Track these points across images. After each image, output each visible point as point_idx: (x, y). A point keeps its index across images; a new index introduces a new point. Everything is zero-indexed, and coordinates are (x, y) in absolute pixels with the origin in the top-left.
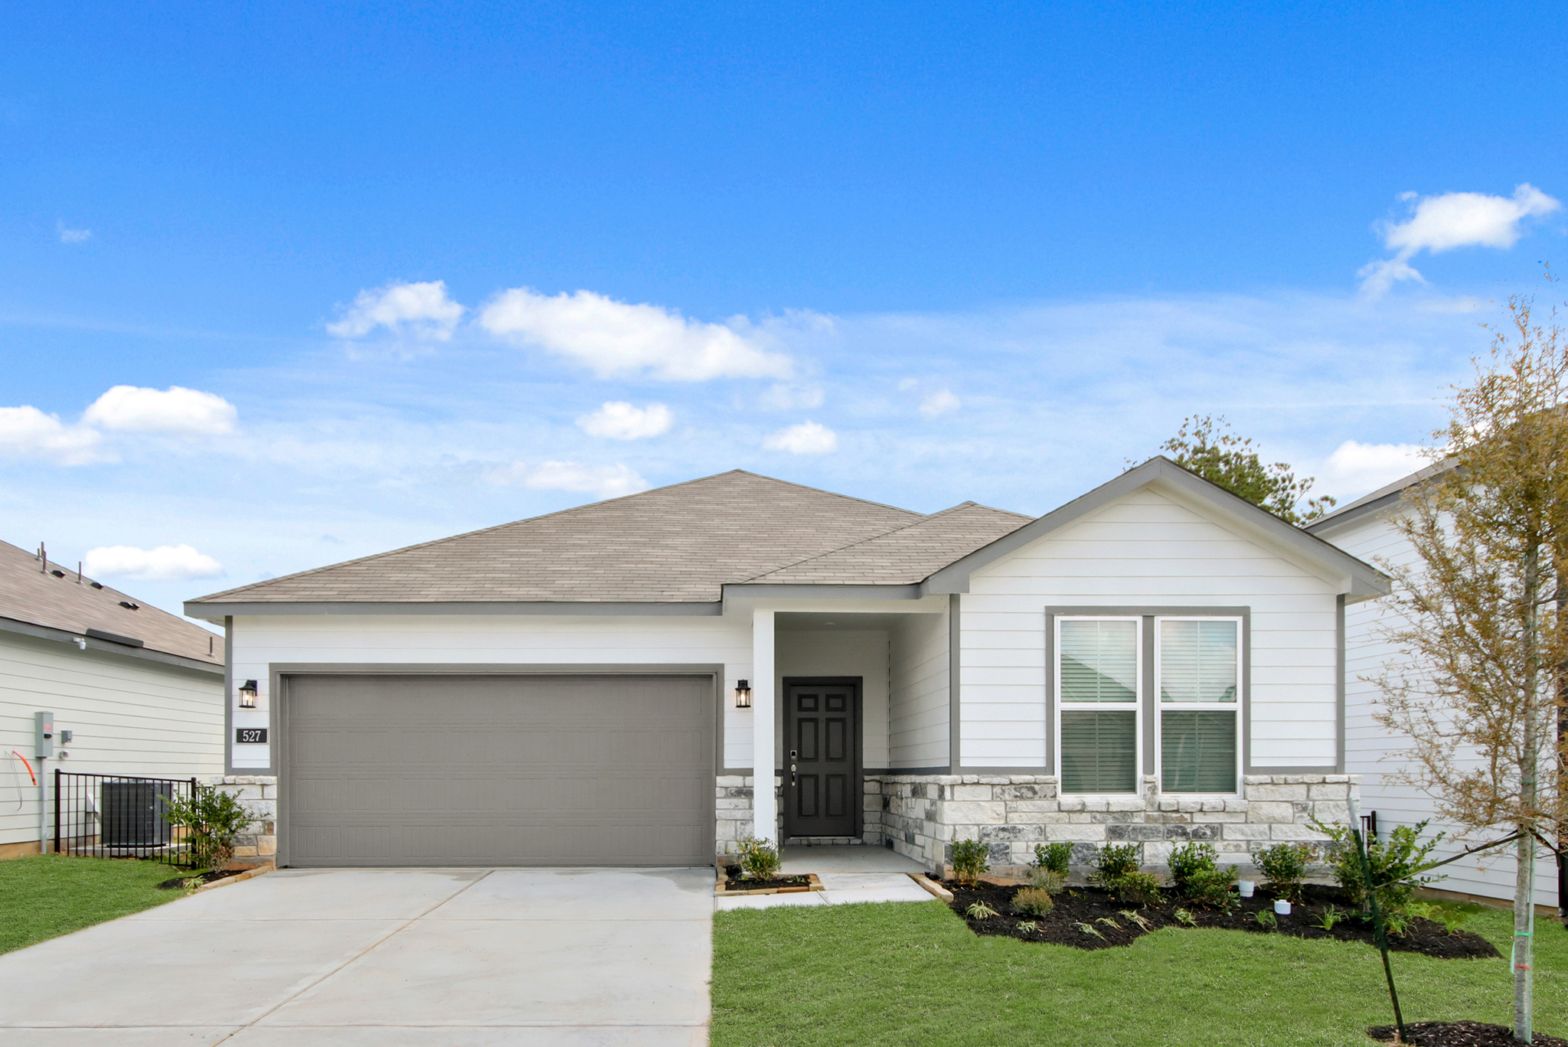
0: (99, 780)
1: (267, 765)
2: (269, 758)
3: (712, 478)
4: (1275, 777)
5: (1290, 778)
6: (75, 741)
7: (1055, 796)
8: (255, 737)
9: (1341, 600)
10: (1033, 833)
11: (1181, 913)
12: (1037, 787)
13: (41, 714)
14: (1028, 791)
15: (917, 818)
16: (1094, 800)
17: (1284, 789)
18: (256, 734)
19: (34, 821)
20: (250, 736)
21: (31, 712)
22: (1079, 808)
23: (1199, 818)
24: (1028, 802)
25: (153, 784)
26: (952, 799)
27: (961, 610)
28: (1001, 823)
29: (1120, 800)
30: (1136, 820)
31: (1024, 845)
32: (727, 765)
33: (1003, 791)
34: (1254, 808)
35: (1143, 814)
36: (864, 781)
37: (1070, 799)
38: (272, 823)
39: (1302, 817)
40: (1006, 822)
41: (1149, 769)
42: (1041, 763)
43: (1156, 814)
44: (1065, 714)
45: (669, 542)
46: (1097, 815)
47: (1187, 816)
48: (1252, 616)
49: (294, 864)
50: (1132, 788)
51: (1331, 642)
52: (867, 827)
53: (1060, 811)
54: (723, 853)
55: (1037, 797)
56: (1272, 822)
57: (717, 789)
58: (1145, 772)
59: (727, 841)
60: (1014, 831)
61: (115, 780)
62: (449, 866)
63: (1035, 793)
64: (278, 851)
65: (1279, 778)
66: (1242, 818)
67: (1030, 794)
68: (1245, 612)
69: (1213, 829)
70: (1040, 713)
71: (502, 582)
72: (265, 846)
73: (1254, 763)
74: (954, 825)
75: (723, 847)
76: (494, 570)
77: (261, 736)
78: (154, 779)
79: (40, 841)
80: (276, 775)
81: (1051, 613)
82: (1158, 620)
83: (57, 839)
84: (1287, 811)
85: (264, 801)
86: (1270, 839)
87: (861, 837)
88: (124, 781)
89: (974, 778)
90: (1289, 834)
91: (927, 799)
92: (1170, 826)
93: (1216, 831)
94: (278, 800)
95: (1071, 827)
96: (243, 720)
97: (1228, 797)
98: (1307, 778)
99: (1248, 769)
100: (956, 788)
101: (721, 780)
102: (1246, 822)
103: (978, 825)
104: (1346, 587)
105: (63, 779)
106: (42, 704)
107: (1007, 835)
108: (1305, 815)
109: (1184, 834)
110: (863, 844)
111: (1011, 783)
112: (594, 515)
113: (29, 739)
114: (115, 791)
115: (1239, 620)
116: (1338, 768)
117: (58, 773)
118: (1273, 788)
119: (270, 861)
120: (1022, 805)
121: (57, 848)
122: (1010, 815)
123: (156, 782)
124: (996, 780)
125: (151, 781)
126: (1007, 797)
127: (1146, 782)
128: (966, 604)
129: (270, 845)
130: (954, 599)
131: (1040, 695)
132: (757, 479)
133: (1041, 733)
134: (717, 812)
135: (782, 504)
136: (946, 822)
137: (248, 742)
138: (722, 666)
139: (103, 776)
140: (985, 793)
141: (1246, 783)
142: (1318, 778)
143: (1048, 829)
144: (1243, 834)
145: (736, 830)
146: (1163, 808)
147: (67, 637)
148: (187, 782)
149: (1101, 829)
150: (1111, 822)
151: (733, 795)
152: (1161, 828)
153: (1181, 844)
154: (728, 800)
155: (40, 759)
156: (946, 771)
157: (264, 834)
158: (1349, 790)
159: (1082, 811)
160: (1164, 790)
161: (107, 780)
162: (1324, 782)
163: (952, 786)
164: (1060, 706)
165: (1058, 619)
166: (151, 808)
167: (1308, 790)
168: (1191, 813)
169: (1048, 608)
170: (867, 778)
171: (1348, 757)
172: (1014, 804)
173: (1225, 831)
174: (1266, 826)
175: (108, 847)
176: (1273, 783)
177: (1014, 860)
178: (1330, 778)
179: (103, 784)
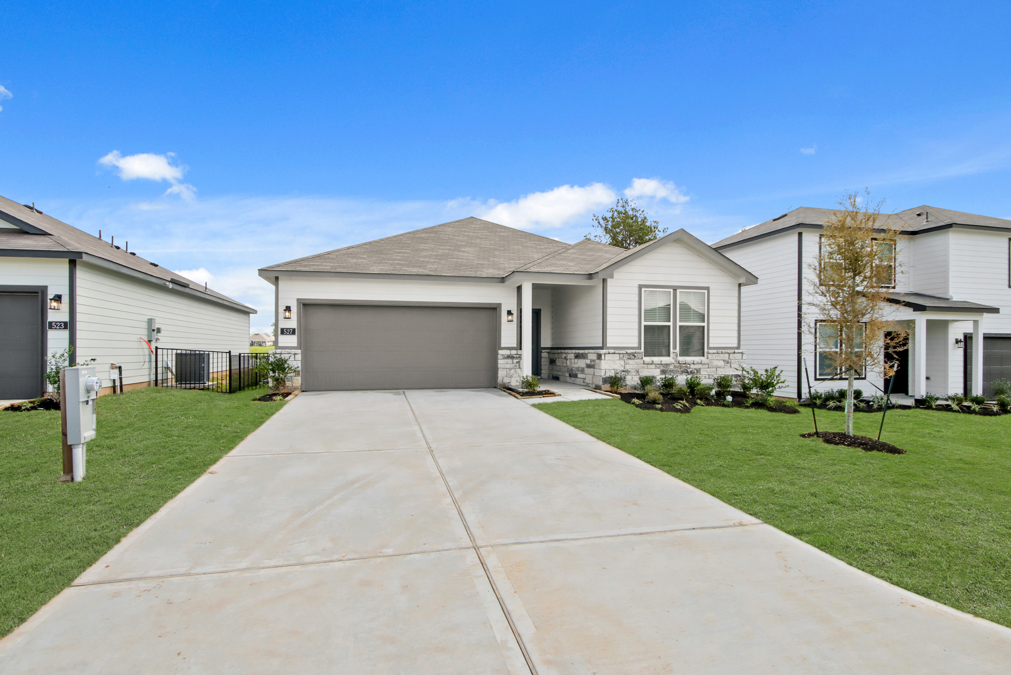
0: (174, 352)
1: (295, 345)
2: (296, 341)
3: (463, 220)
4: (718, 351)
5: (723, 351)
6: (163, 333)
7: (642, 358)
8: (290, 332)
9: (740, 285)
10: (634, 372)
11: (699, 401)
12: (636, 355)
13: (151, 319)
14: (633, 356)
15: (579, 367)
16: (656, 359)
17: (721, 355)
18: (290, 331)
19: (146, 372)
20: (287, 332)
21: (146, 318)
22: (651, 362)
23: (692, 366)
24: (632, 361)
25: (204, 354)
26: (605, 359)
27: (608, 285)
28: (622, 369)
29: (665, 360)
30: (671, 367)
31: (631, 377)
32: (502, 346)
33: (624, 356)
34: (711, 362)
35: (673, 365)
36: (542, 352)
37: (647, 359)
38: (299, 371)
39: (727, 366)
40: (624, 368)
41: (675, 348)
42: (636, 345)
43: (678, 365)
44: (645, 326)
45: (463, 249)
46: (657, 365)
47: (688, 365)
48: (710, 290)
49: (307, 390)
50: (669, 355)
51: (736, 301)
52: (543, 372)
53: (644, 364)
54: (501, 382)
55: (636, 358)
56: (717, 367)
57: (499, 356)
58: (673, 349)
59: (503, 377)
60: (627, 371)
61: (184, 352)
62: (389, 389)
63: (635, 357)
64: (302, 384)
65: (720, 351)
66: (707, 366)
67: (633, 357)
68: (708, 289)
69: (697, 370)
70: (636, 326)
71: (403, 265)
72: (296, 382)
73: (711, 346)
74: (605, 370)
75: (502, 379)
76: (395, 260)
77: (293, 332)
78: (204, 351)
79: (149, 381)
80: (300, 349)
81: (640, 287)
82: (678, 291)
83: (156, 380)
84: (722, 363)
85: (295, 361)
86: (716, 374)
87: (540, 375)
88: (189, 352)
89: (613, 351)
90: (723, 372)
91: (587, 359)
92: (682, 369)
93: (698, 371)
94: (301, 361)
95: (648, 370)
96: (283, 324)
97: (702, 358)
98: (729, 351)
99: (709, 348)
100: (606, 355)
101: (500, 352)
102: (708, 368)
103: (614, 370)
104: (742, 280)
105: (160, 351)
106: (151, 314)
107: (625, 373)
108: (728, 365)
109: (687, 372)
110: (541, 378)
111: (627, 353)
112: (423, 235)
113: (145, 332)
114: (184, 357)
115: (706, 291)
116: (738, 348)
117: (157, 348)
118: (718, 355)
119: (298, 388)
120: (630, 361)
121: (156, 384)
122: (626, 365)
123: (205, 352)
124: (621, 352)
125: (203, 352)
126: (625, 358)
127: (674, 353)
128: (610, 282)
129: (297, 381)
130: (604, 281)
131: (636, 319)
132: (483, 222)
133: (636, 334)
134: (499, 365)
135: (501, 234)
136: (602, 368)
137: (286, 334)
138: (501, 304)
139: (177, 349)
140: (617, 357)
141: (708, 353)
142: (732, 351)
143: (640, 371)
144: (707, 372)
145: (507, 373)
146: (680, 363)
147: (163, 282)
148: (227, 353)
149: (658, 371)
150: (662, 368)
151: (505, 358)
152: (679, 370)
153: (689, 377)
154: (504, 360)
155: (150, 341)
156: (602, 348)
157: (295, 376)
158: (742, 355)
159: (652, 364)
160: (680, 356)
161: (179, 352)
162: (734, 353)
163: (605, 354)
164: (644, 323)
165: (643, 290)
166: (203, 365)
167: (729, 356)
168: (690, 364)
169: (639, 285)
170: (543, 351)
171: (742, 343)
172: (627, 361)
173: (701, 371)
174: (715, 369)
175: (179, 384)
176: (717, 353)
177: (627, 383)
178: (737, 351)
179: (177, 354)
